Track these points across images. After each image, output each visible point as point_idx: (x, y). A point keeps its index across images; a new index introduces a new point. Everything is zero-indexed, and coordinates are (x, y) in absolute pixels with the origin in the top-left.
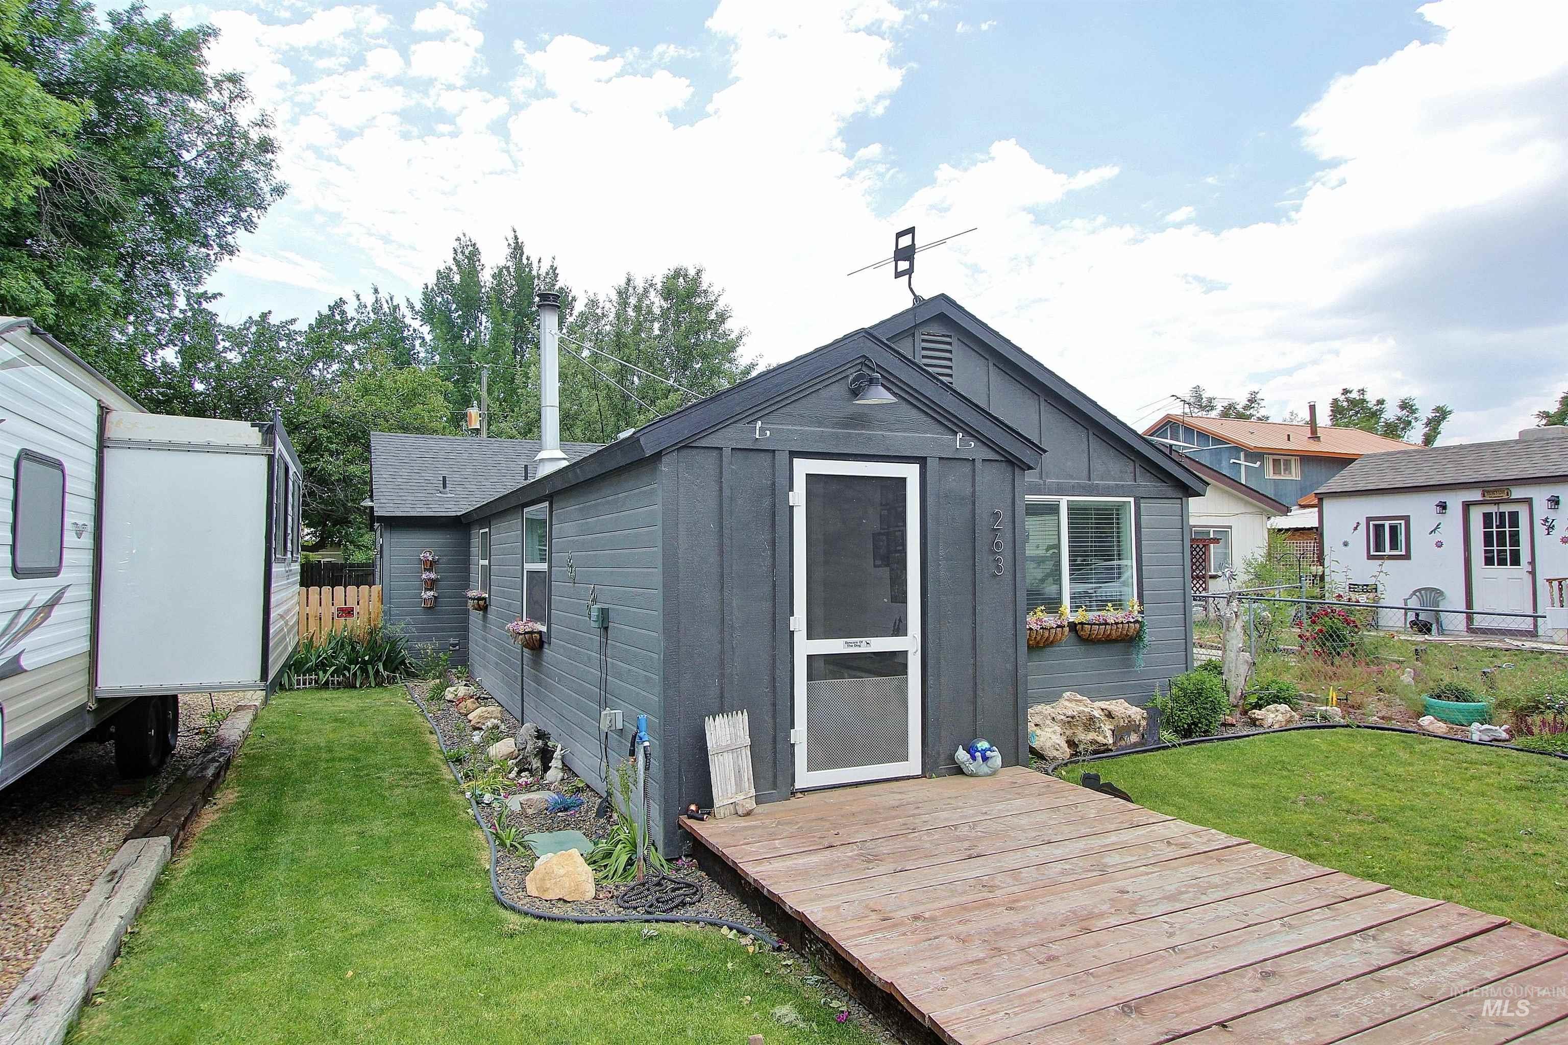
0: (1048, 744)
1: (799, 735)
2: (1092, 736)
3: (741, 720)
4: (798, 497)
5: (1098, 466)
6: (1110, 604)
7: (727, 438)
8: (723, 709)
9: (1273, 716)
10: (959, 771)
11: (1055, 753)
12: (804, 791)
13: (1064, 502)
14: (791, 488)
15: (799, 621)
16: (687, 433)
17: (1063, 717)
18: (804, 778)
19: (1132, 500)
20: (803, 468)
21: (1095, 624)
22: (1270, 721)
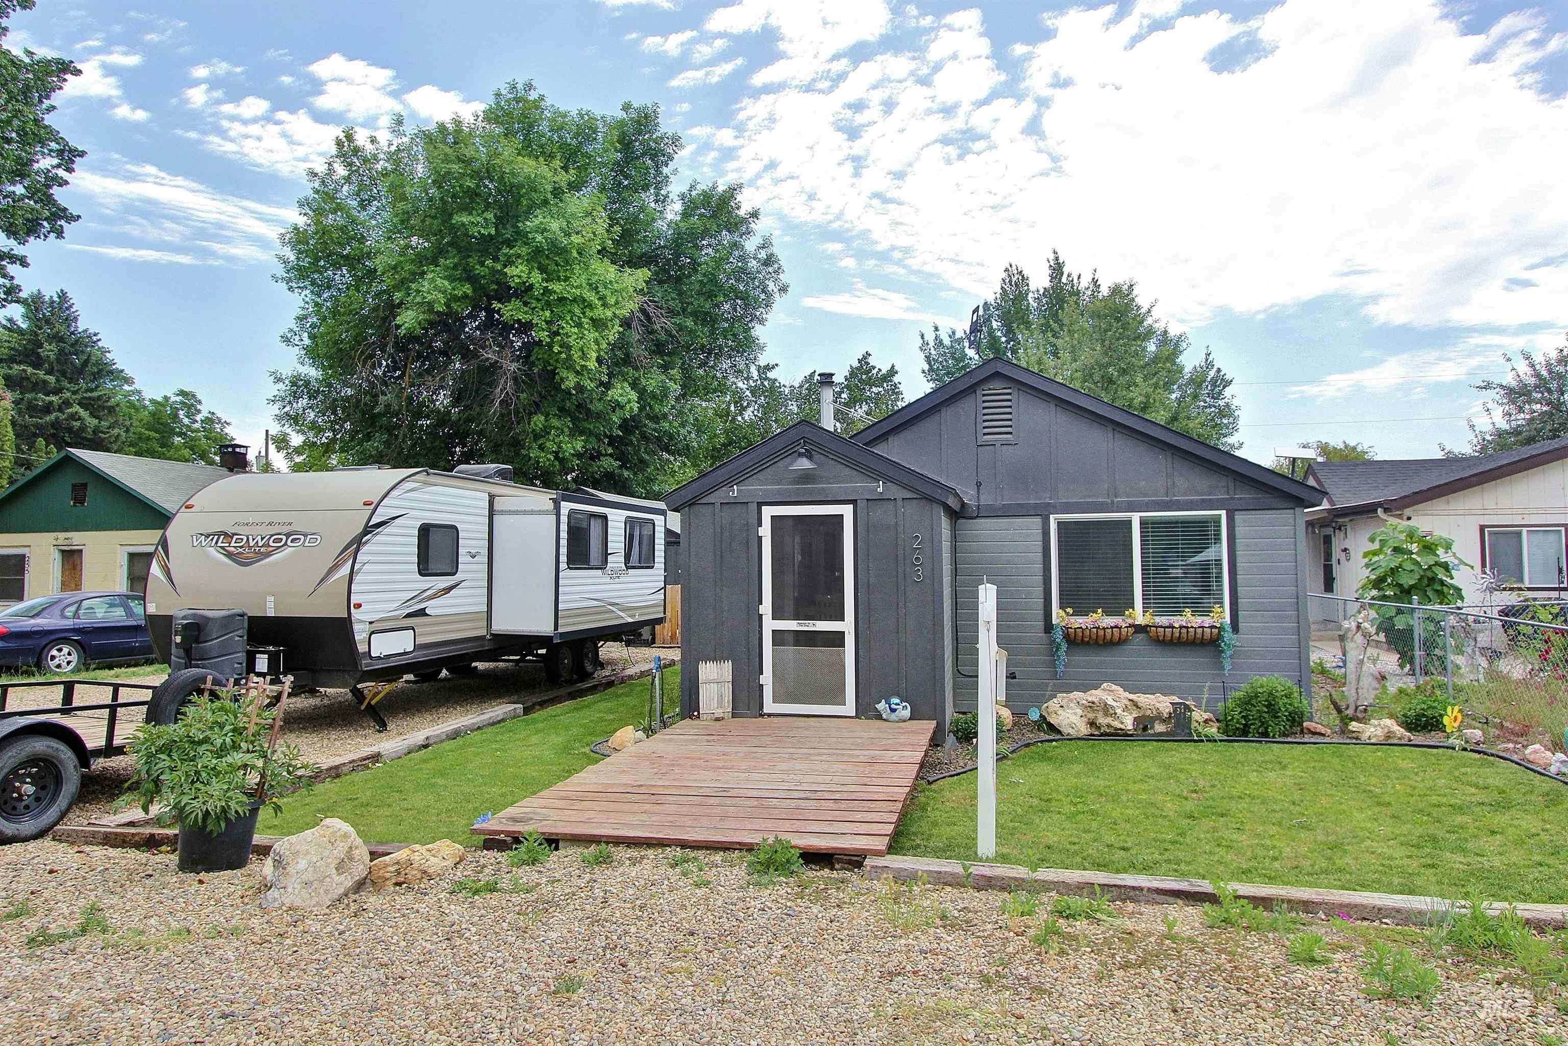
0: (1065, 722)
1: (767, 678)
2: (1109, 720)
3: (727, 668)
4: (765, 531)
5: (1181, 482)
6: (1187, 610)
7: (716, 497)
8: (715, 658)
9: (1372, 729)
10: (879, 717)
11: (1070, 731)
12: (769, 715)
13: (1136, 518)
14: (760, 525)
15: (766, 608)
16: (690, 497)
17: (1084, 702)
18: (769, 706)
19: (1223, 513)
20: (768, 512)
21: (1161, 627)
22: (1368, 734)
